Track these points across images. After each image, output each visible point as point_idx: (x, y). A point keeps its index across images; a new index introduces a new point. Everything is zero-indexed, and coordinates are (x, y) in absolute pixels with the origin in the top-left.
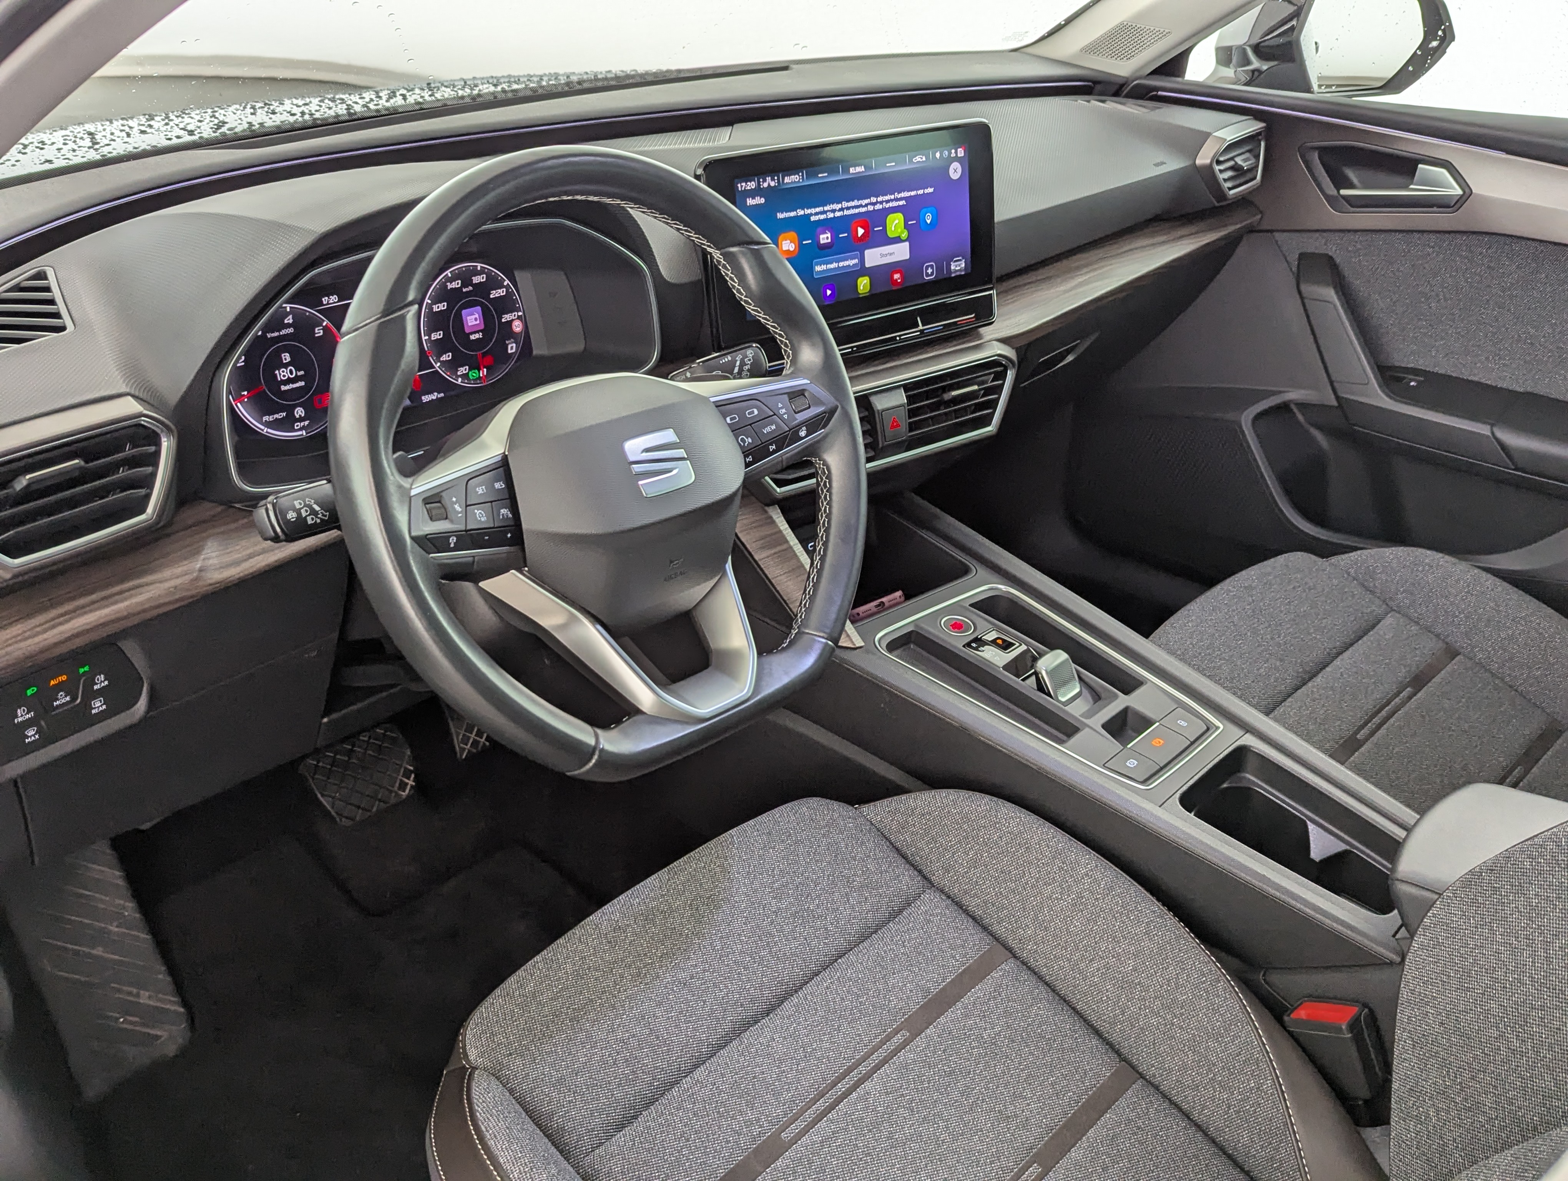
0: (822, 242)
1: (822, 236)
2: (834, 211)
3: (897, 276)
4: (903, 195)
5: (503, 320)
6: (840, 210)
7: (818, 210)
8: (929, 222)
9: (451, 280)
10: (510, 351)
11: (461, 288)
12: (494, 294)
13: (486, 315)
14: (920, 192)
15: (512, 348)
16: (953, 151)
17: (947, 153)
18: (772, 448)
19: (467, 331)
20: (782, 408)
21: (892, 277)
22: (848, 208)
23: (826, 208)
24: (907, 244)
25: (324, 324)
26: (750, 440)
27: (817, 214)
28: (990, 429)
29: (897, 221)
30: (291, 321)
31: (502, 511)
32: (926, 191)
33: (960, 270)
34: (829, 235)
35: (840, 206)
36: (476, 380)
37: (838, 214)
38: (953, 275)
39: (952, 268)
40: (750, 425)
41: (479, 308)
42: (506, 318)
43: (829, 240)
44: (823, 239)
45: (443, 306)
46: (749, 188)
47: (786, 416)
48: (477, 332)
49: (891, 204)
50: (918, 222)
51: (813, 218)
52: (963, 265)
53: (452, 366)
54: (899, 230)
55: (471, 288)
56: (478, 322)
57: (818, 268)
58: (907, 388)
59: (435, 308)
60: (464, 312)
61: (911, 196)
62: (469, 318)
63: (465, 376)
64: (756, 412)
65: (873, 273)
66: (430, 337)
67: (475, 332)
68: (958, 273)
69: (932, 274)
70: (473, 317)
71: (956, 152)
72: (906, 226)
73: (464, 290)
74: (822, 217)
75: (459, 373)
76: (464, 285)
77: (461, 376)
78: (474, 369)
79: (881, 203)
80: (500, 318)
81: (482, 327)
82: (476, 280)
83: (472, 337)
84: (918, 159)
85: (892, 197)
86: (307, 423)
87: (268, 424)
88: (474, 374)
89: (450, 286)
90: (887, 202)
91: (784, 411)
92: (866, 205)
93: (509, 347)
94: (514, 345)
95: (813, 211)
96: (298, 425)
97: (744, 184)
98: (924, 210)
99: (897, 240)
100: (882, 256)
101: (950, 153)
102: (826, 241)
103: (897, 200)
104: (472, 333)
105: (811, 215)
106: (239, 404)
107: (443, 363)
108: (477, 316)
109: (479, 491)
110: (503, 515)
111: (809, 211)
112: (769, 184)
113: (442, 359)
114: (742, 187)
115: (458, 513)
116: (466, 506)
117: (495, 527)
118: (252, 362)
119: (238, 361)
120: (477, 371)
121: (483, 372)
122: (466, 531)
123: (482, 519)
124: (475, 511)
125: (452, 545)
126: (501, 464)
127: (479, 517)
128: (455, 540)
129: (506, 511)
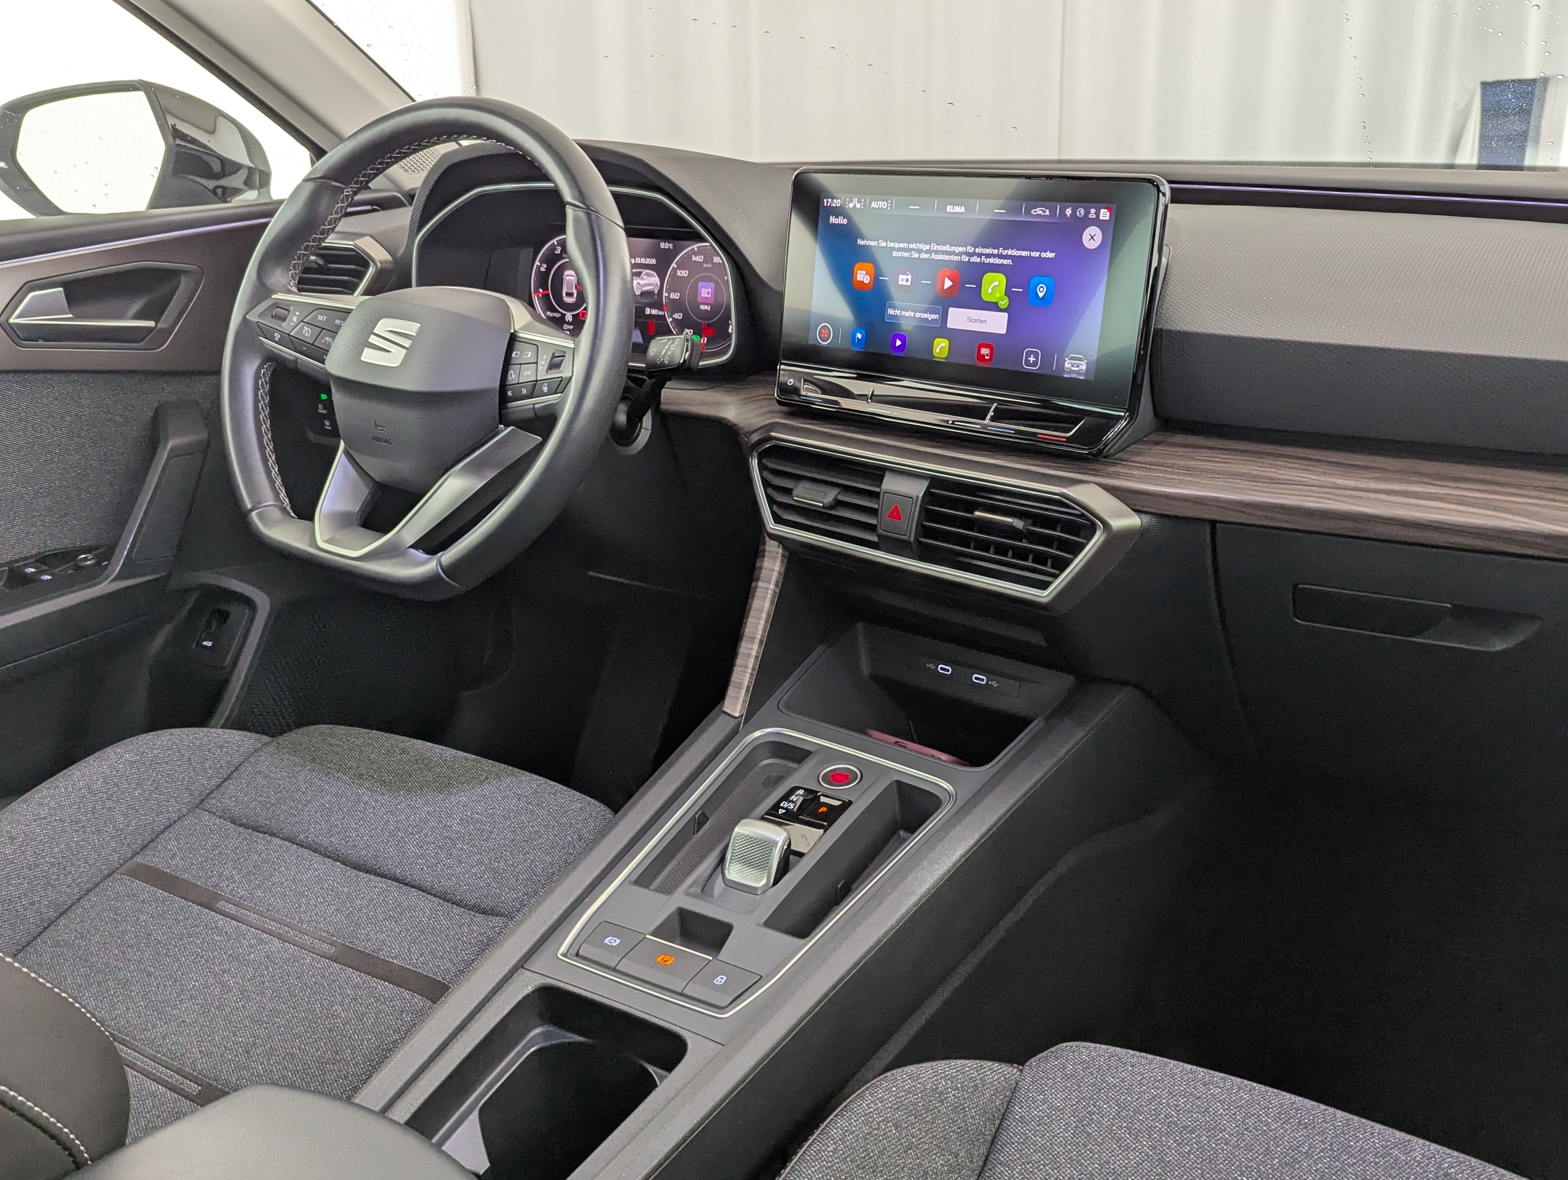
0: (899, 282)
1: (901, 277)
2: (920, 251)
3: (985, 351)
4: (1010, 252)
6: (926, 252)
7: (901, 245)
8: (1041, 295)
9: (696, 254)
10: (730, 331)
11: (702, 264)
14: (1036, 254)
16: (1093, 211)
17: (1082, 211)
18: (524, 391)
19: (699, 300)
21: (979, 351)
22: (937, 252)
23: (911, 246)
24: (1006, 315)
26: (514, 377)
27: (899, 250)
28: (1043, 596)
29: (996, 283)
31: (327, 338)
32: (1044, 255)
33: (1078, 373)
34: (910, 277)
35: (928, 247)
37: (924, 256)
38: (1066, 376)
39: (1066, 365)
40: (521, 364)
41: (713, 285)
43: (909, 283)
44: (903, 280)
45: (685, 273)
46: (834, 205)
47: (541, 368)
48: (708, 304)
49: (991, 260)
50: (1026, 291)
51: (895, 254)
52: (1084, 368)
53: (682, 324)
54: (998, 295)
55: (710, 266)
57: (890, 312)
59: (679, 273)
61: (1020, 257)
64: (529, 355)
65: (953, 335)
66: (669, 295)
67: (705, 304)
68: (1074, 376)
69: (1035, 364)
70: (707, 290)
71: (1097, 214)
72: (1008, 293)
73: (705, 265)
74: (906, 255)
75: (684, 333)
76: (705, 261)
78: (698, 335)
79: (980, 255)
82: (716, 260)
83: (702, 307)
84: (1039, 211)
85: (996, 252)
86: (572, 327)
88: (696, 339)
89: (694, 259)
90: (988, 256)
91: (543, 362)
92: (960, 254)
93: (730, 327)
95: (897, 245)
96: (566, 327)
97: (830, 200)
98: (1035, 279)
99: (993, 307)
100: (970, 320)
101: (1087, 212)
102: (905, 283)
103: (1001, 256)
104: (703, 304)
105: (894, 249)
106: (537, 297)
107: (674, 320)
108: (710, 290)
109: (320, 318)
110: (326, 341)
111: (892, 245)
112: (855, 205)
113: (674, 316)
114: (828, 202)
115: (293, 322)
116: (302, 321)
117: (313, 344)
118: (549, 270)
119: (541, 266)
120: (699, 337)
121: (704, 340)
122: (289, 335)
123: (306, 335)
124: (306, 327)
125: (276, 339)
126: (351, 311)
127: (305, 332)
128: (280, 337)
129: (330, 340)
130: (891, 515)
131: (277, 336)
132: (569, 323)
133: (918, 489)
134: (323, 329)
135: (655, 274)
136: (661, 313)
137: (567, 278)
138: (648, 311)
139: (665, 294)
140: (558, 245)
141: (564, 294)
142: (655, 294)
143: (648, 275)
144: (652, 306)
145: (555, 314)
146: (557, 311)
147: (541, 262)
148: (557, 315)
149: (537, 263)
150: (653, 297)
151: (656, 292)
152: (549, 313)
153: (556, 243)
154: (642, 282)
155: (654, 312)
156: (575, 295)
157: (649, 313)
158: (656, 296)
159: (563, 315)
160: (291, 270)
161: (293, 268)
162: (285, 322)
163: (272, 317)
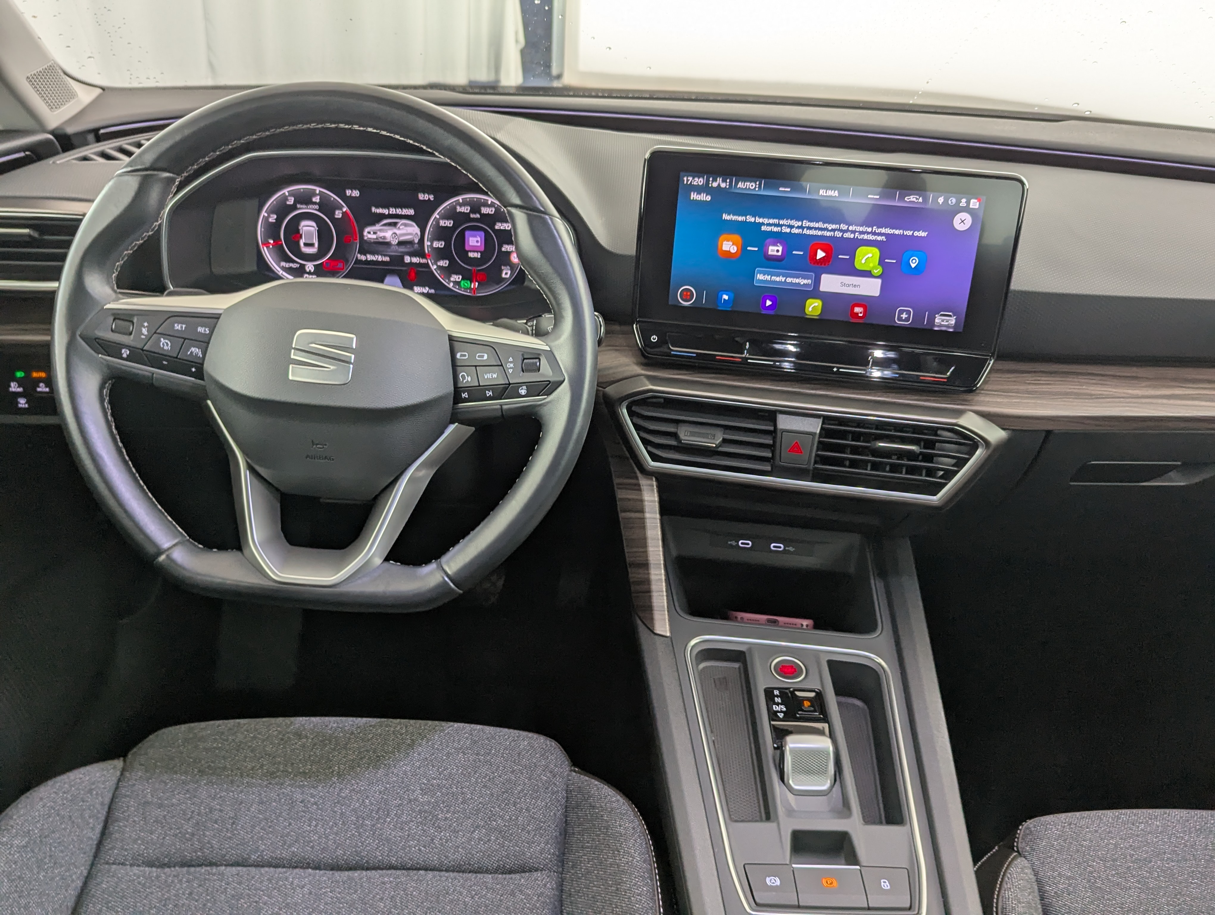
0: (770, 253)
1: (771, 248)
2: (791, 227)
3: (857, 310)
4: (883, 230)
5: (503, 249)
6: (798, 227)
7: (771, 221)
8: (913, 266)
9: (461, 205)
10: (504, 276)
11: (468, 214)
12: (499, 226)
13: (488, 240)
14: (909, 233)
15: (506, 274)
16: (964, 200)
17: (954, 200)
18: (489, 393)
19: (467, 248)
20: (511, 362)
21: (852, 309)
22: (809, 228)
23: (781, 222)
24: (879, 281)
25: (344, 210)
26: (469, 379)
27: (769, 225)
28: (935, 499)
29: (870, 255)
30: (318, 201)
31: (193, 349)
32: (916, 234)
33: (948, 326)
34: (780, 249)
35: (800, 224)
36: (467, 289)
37: (795, 231)
38: (936, 329)
39: (937, 321)
40: (476, 366)
41: (483, 234)
42: (506, 248)
43: (780, 254)
44: (773, 251)
45: (449, 223)
46: (695, 183)
47: (511, 371)
48: (477, 252)
49: (865, 237)
50: (899, 262)
51: (763, 228)
52: (953, 322)
53: (449, 271)
54: (871, 265)
55: (478, 216)
56: (479, 244)
57: (760, 277)
58: (826, 419)
59: (442, 223)
60: (467, 233)
61: (894, 235)
62: (471, 239)
63: (457, 283)
64: (486, 357)
65: (828, 298)
66: (432, 244)
67: (474, 251)
68: (944, 329)
69: (907, 319)
70: (475, 239)
71: (968, 203)
72: (881, 262)
73: (472, 216)
74: (776, 229)
75: (452, 279)
76: (473, 211)
77: (453, 282)
78: (467, 280)
79: (854, 232)
80: (500, 247)
81: (483, 249)
82: (485, 210)
83: (471, 255)
84: (912, 198)
85: (869, 230)
86: (314, 276)
87: (284, 269)
88: (466, 284)
89: (459, 209)
90: (862, 233)
91: (512, 365)
92: (833, 230)
93: (504, 272)
94: (509, 272)
95: (766, 221)
96: (307, 276)
97: (690, 179)
98: (909, 253)
99: (867, 274)
100: (843, 285)
101: (959, 201)
102: (775, 253)
103: (874, 234)
104: (471, 251)
105: (763, 224)
106: (265, 248)
107: (440, 268)
108: (479, 239)
109: (178, 327)
110: (192, 352)
111: (761, 220)
112: (719, 185)
113: (439, 264)
114: (688, 180)
115: (143, 334)
116: (155, 333)
117: (177, 358)
118: (279, 221)
119: (269, 216)
120: (469, 282)
121: (475, 285)
122: (142, 350)
123: (166, 348)
124: (162, 339)
125: (125, 356)
126: (217, 316)
127: (163, 344)
128: (128, 352)
129: (197, 350)
130: (792, 450)
131: (125, 353)
132: (310, 273)
133: (814, 426)
134: (185, 339)
135: (414, 224)
136: (423, 261)
137: (305, 228)
138: (407, 259)
139: (427, 243)
140: (290, 195)
141: (302, 244)
142: (415, 244)
143: (406, 225)
144: (412, 254)
145: (292, 265)
146: (293, 261)
147: (270, 212)
148: (294, 266)
149: (264, 213)
150: (413, 247)
151: (416, 241)
152: (283, 264)
153: (287, 194)
154: (398, 232)
155: (415, 260)
156: (316, 245)
157: (409, 261)
158: (416, 246)
159: (302, 266)
160: (114, 273)
161: (117, 270)
162: (132, 336)
163: (112, 331)
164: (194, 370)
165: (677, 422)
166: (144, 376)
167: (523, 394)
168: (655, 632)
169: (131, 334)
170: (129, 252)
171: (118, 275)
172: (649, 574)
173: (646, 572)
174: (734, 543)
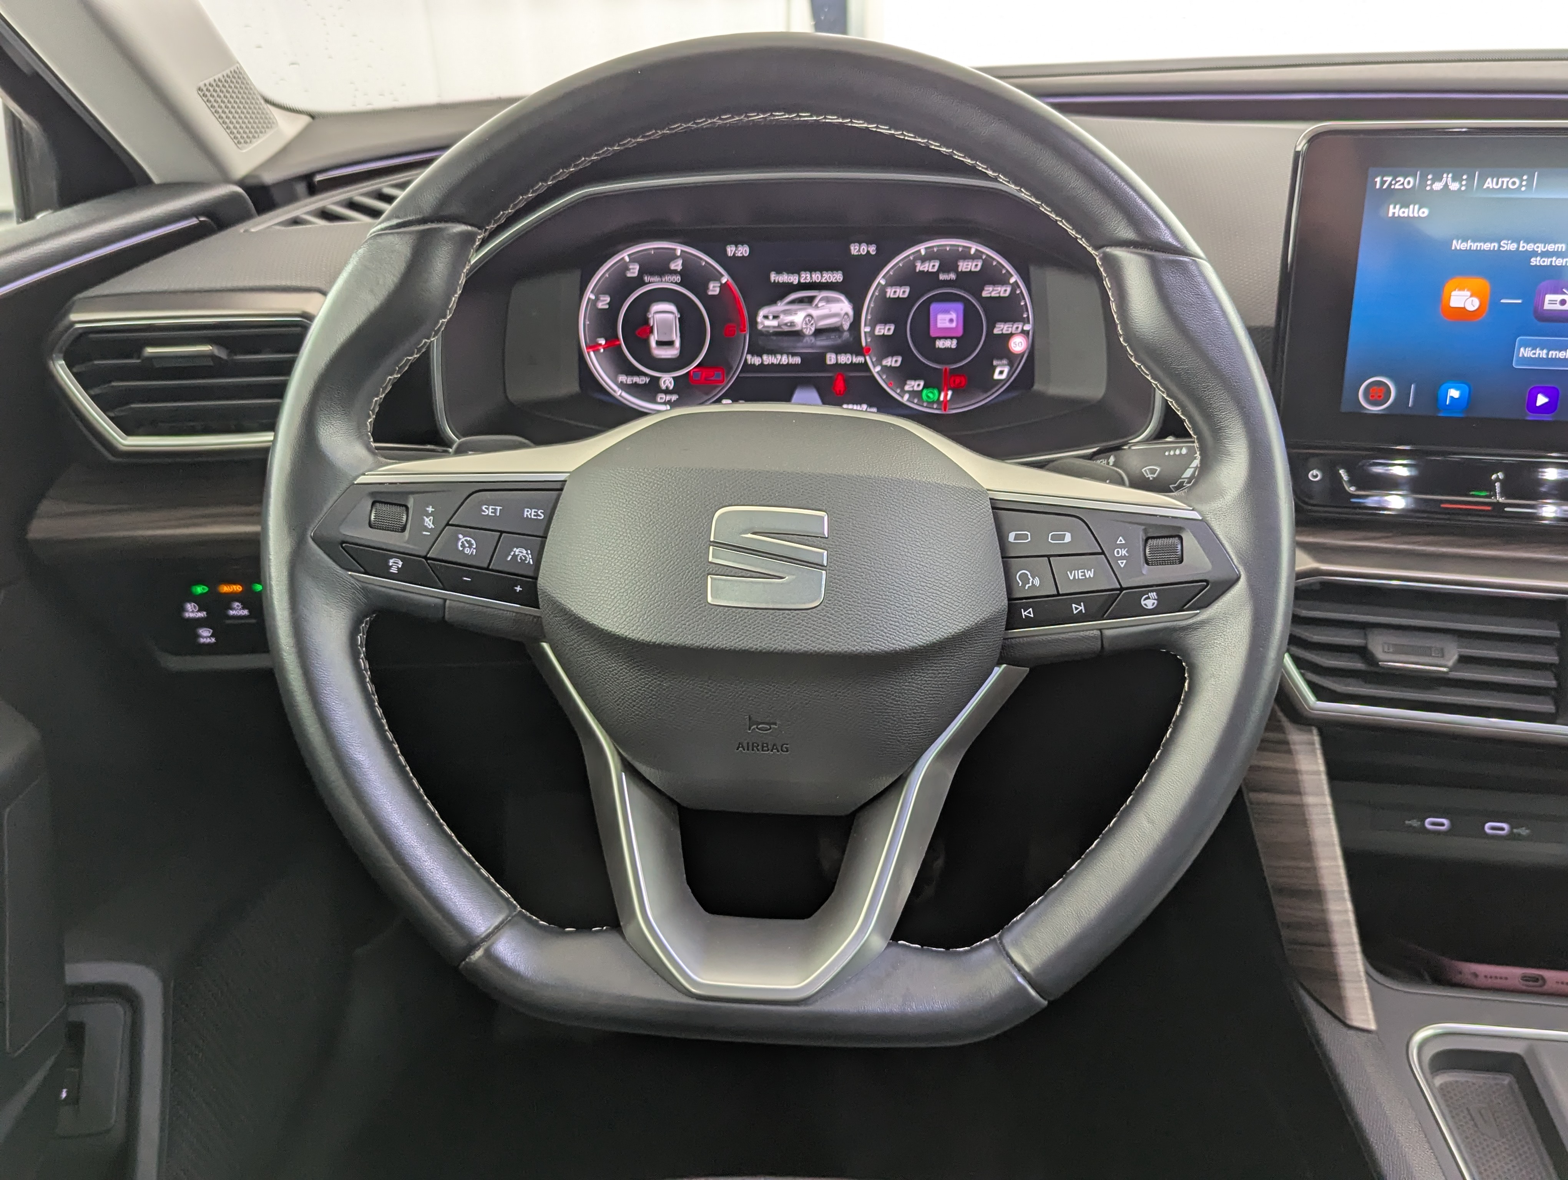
0: (1547, 306)
1: (1549, 297)
5: (996, 331)
7: (1551, 247)
9: (924, 259)
10: (996, 376)
11: (936, 274)
12: (989, 291)
13: (970, 318)
15: (1001, 372)
18: (1078, 608)
19: (933, 334)
20: (1121, 546)
25: (724, 280)
26: (1037, 582)
27: (1546, 254)
30: (679, 268)
31: (517, 551)
36: (933, 402)
40: (1049, 556)
41: (960, 306)
42: (1001, 328)
44: (1552, 302)
45: (902, 292)
46: (1398, 186)
47: (1122, 563)
48: (951, 338)
51: (1535, 261)
53: (902, 375)
55: (952, 276)
56: (954, 325)
57: (1526, 352)
59: (890, 293)
60: (934, 307)
62: (940, 317)
63: (916, 394)
64: (1068, 538)
66: (873, 330)
67: (945, 338)
70: (948, 317)
73: (942, 277)
74: (1559, 262)
75: (907, 388)
76: (942, 269)
77: (908, 392)
78: (934, 387)
80: (991, 327)
81: (960, 333)
82: (965, 266)
83: (940, 344)
86: (674, 397)
87: (623, 386)
88: (931, 395)
89: (920, 267)
91: (1124, 552)
93: (998, 370)
94: (1006, 370)
95: (1540, 248)
96: (661, 397)
97: (1389, 179)
102: (1557, 307)
104: (940, 338)
105: (1534, 254)
106: (592, 353)
107: (886, 369)
108: (954, 316)
109: (488, 511)
110: (514, 557)
111: (1530, 247)
112: (1446, 185)
113: (884, 363)
114: (1383, 182)
115: (427, 529)
116: (448, 524)
117: (487, 569)
118: (614, 307)
119: (597, 299)
120: (936, 392)
121: (946, 395)
122: (426, 558)
123: (467, 551)
124: (461, 536)
125: (394, 570)
126: (558, 486)
127: (463, 546)
128: (400, 563)
129: (525, 552)
131: (395, 565)
132: (667, 392)
134: (502, 532)
135: (842, 298)
136: (860, 359)
137: (658, 316)
138: (831, 359)
139: (865, 329)
140: (633, 260)
141: (653, 344)
142: (844, 331)
143: (828, 300)
144: (839, 350)
145: (637, 379)
146: (640, 373)
147: (598, 293)
148: (641, 380)
149: (589, 295)
150: (840, 337)
151: (846, 326)
152: (622, 378)
153: (627, 259)
154: (815, 313)
155: (844, 359)
156: (677, 344)
157: (833, 362)
158: (846, 335)
159: (655, 381)
160: (369, 417)
161: (373, 411)
162: (407, 533)
163: (370, 526)
164: (518, 589)
165: (1364, 627)
166: (428, 606)
167: (1150, 607)
168: (1348, 1022)
169: (403, 529)
170: (396, 376)
171: (376, 420)
172: (1323, 911)
173: (1317, 906)
174: (1415, 823)
